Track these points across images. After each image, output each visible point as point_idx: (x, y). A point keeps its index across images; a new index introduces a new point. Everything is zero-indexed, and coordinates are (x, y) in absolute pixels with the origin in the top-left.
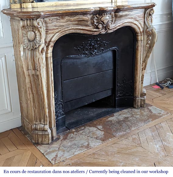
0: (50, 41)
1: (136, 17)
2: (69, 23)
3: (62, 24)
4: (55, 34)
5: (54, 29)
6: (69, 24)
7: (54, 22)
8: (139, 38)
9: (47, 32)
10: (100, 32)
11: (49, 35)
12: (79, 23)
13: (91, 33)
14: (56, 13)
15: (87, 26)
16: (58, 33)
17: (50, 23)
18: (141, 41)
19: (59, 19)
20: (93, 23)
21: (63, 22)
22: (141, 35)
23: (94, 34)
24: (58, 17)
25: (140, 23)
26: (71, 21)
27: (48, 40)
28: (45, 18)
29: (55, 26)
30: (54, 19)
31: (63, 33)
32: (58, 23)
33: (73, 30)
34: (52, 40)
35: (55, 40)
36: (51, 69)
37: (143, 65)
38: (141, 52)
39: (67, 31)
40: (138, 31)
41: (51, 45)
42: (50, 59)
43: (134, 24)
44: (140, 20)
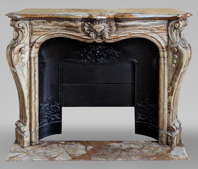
0: (35, 42)
1: (153, 28)
2: (56, 27)
3: (48, 27)
4: (41, 36)
5: (40, 31)
6: (57, 29)
7: (40, 25)
8: (161, 54)
9: (32, 33)
10: (95, 41)
11: (33, 37)
12: (68, 28)
13: (83, 40)
14: (38, 17)
15: (77, 32)
16: (43, 36)
17: (35, 26)
18: (164, 58)
19: (46, 22)
20: (83, 30)
21: (50, 26)
22: (164, 51)
23: (86, 41)
24: (46, 21)
25: (160, 37)
26: (59, 26)
27: (32, 41)
28: (31, 20)
29: (41, 29)
30: (41, 22)
31: (50, 36)
32: (44, 26)
33: (62, 35)
34: (37, 42)
35: (40, 42)
36: (34, 69)
37: (169, 88)
38: (164, 71)
39: (55, 35)
40: (159, 46)
41: (35, 45)
42: (34, 59)
43: (150, 36)
44: (159, 32)
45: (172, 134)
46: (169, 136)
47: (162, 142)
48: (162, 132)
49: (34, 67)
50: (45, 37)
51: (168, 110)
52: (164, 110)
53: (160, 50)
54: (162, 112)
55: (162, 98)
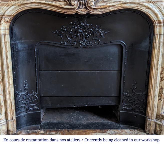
0: (3, 15)
4: (11, 6)
8: (157, 30)
10: (77, 11)
13: (62, 11)
16: (14, 6)
18: (160, 35)
22: (160, 26)
23: (66, 13)
25: (158, 8)
31: (22, 6)
33: (36, 5)
34: (6, 14)
35: (10, 15)
36: (6, 50)
37: (162, 72)
38: (159, 52)
39: (28, 5)
40: (155, 20)
41: (5, 19)
42: (4, 37)
43: (145, 6)
44: (157, 2)
45: (161, 122)
46: (158, 124)
47: (149, 130)
48: (150, 120)
49: (5, 46)
50: (15, 7)
51: (159, 96)
52: (154, 96)
53: (156, 26)
54: (152, 99)
55: (154, 83)
